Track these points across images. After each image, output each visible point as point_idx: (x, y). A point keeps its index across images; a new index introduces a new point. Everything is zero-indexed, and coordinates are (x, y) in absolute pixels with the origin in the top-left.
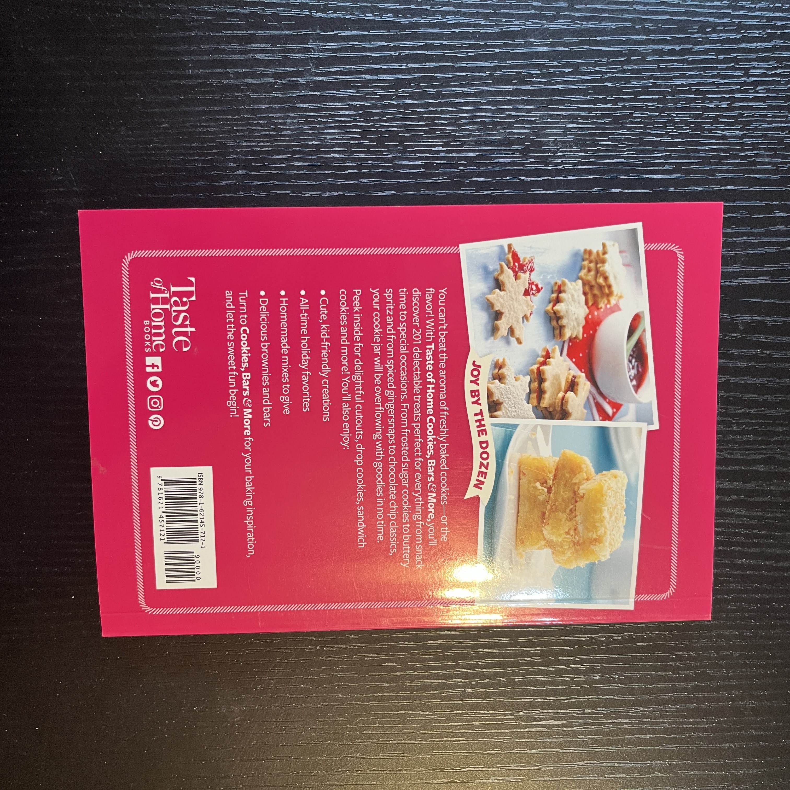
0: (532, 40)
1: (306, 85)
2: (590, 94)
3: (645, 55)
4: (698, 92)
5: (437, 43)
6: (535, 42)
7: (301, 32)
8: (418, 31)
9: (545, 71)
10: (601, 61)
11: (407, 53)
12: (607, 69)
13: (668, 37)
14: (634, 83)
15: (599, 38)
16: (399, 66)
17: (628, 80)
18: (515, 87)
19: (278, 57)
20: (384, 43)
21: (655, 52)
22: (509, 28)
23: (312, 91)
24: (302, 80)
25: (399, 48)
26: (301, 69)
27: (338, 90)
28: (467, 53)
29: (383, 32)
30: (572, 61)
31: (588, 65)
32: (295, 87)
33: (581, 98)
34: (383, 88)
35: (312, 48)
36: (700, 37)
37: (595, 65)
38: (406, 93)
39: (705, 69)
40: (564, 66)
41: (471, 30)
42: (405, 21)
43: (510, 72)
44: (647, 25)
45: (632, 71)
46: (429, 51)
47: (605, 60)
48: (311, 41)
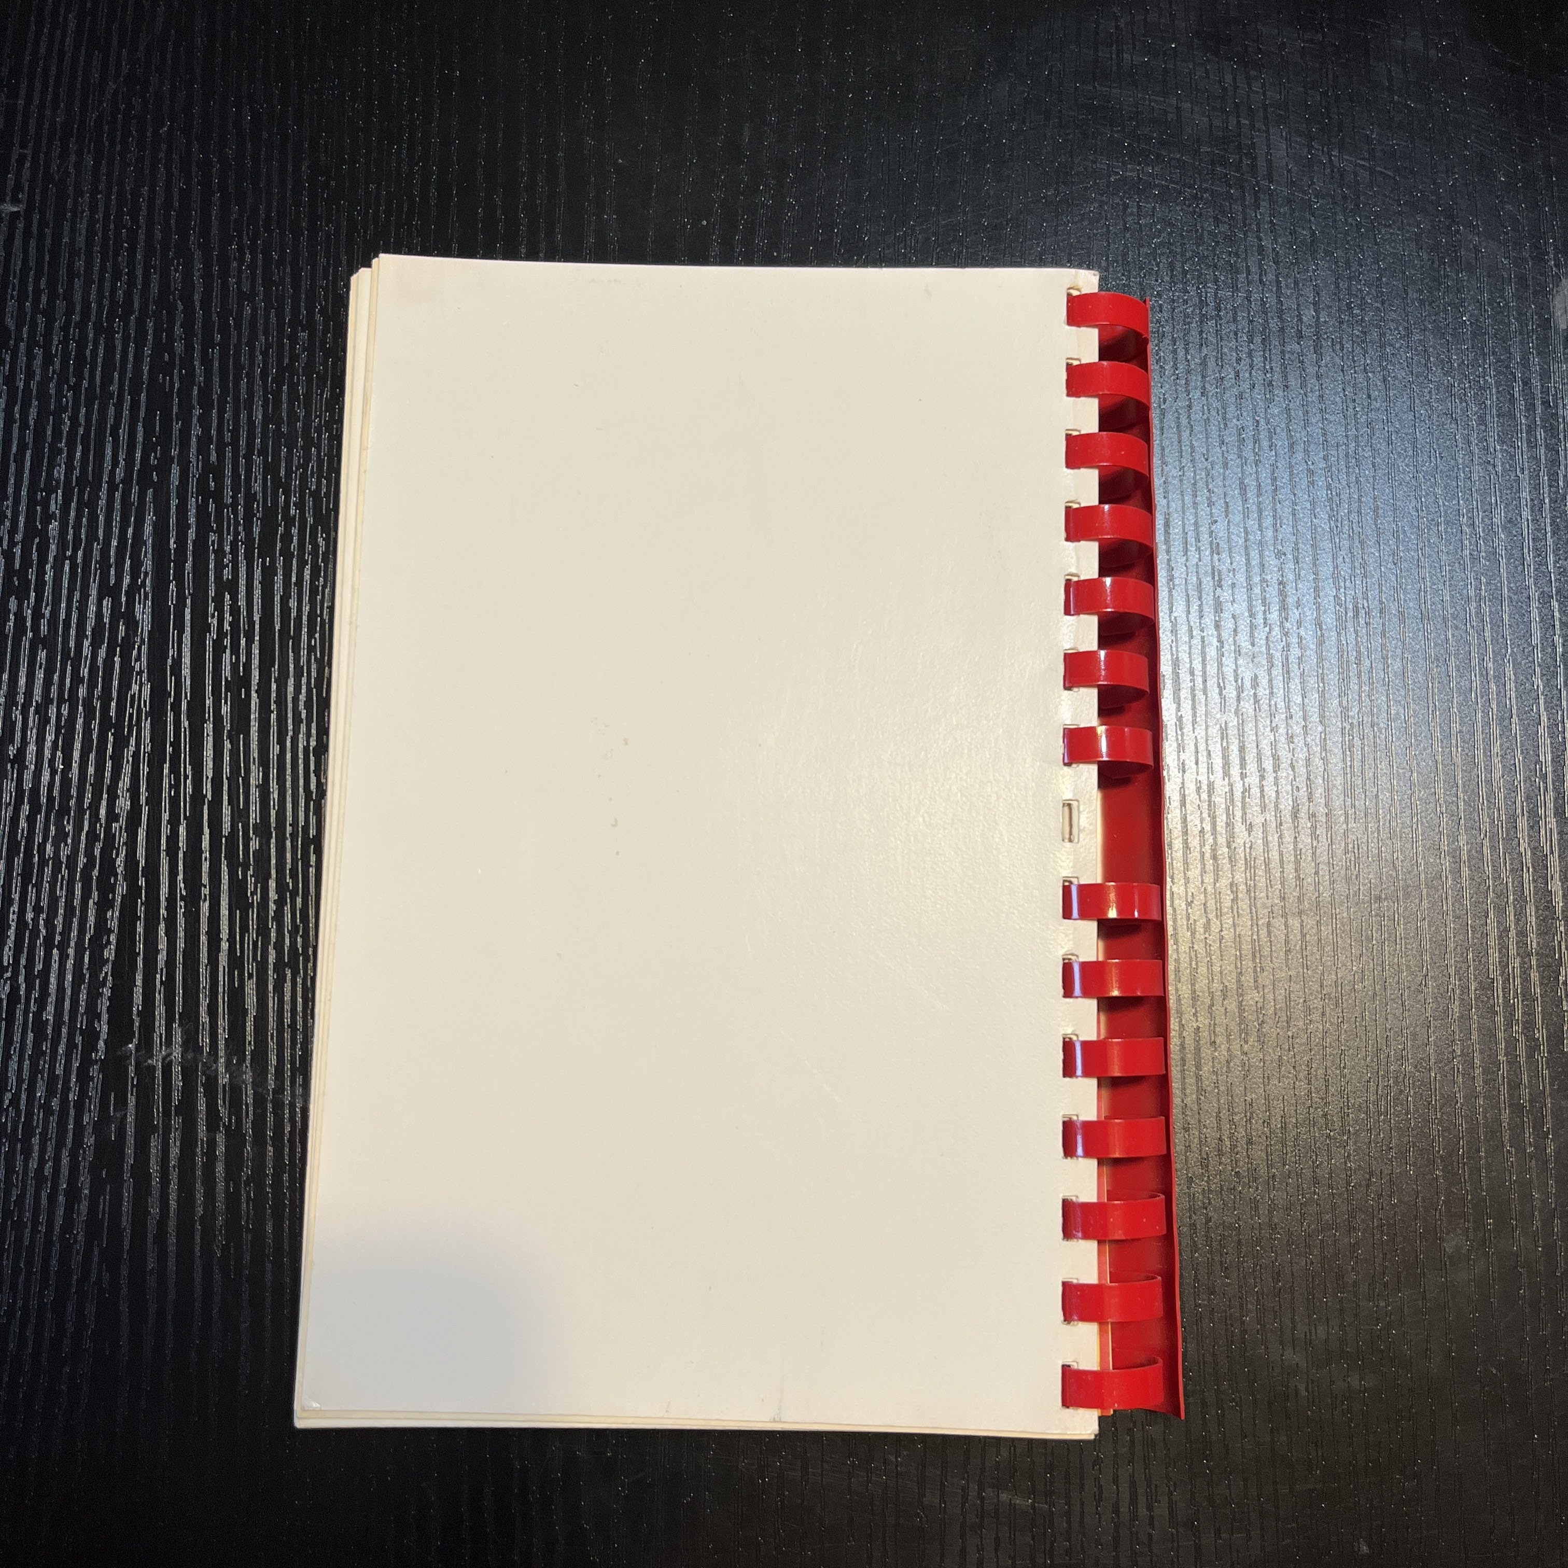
0: (170, 661)
1: (234, 1070)
2: (273, 561)
3: (207, 468)
4: (279, 381)
5: (165, 830)
6: (173, 656)
7: (133, 1078)
8: (142, 863)
9: (227, 642)
10: (213, 542)
11: (182, 885)
12: (228, 534)
13: (177, 426)
14: (257, 487)
15: (172, 545)
16: (205, 900)
17: (250, 498)
18: (254, 695)
19: (176, 1122)
20: (162, 926)
21: (203, 450)
22: (145, 702)
23: (244, 1061)
24: (224, 1079)
25: (171, 900)
26: (202, 1079)
27: (245, 1012)
28: (186, 777)
29: (140, 928)
30: (212, 593)
31: (220, 567)
32: (235, 1090)
33: (279, 579)
34: (245, 929)
35: (164, 1059)
36: (180, 372)
37: (220, 553)
38: (256, 888)
39: (238, 367)
40: (219, 608)
41: (144, 770)
42: (121, 889)
43: (226, 703)
44: (153, 461)
45: (236, 490)
46: (181, 844)
47: (213, 537)
48: (150, 1061)
